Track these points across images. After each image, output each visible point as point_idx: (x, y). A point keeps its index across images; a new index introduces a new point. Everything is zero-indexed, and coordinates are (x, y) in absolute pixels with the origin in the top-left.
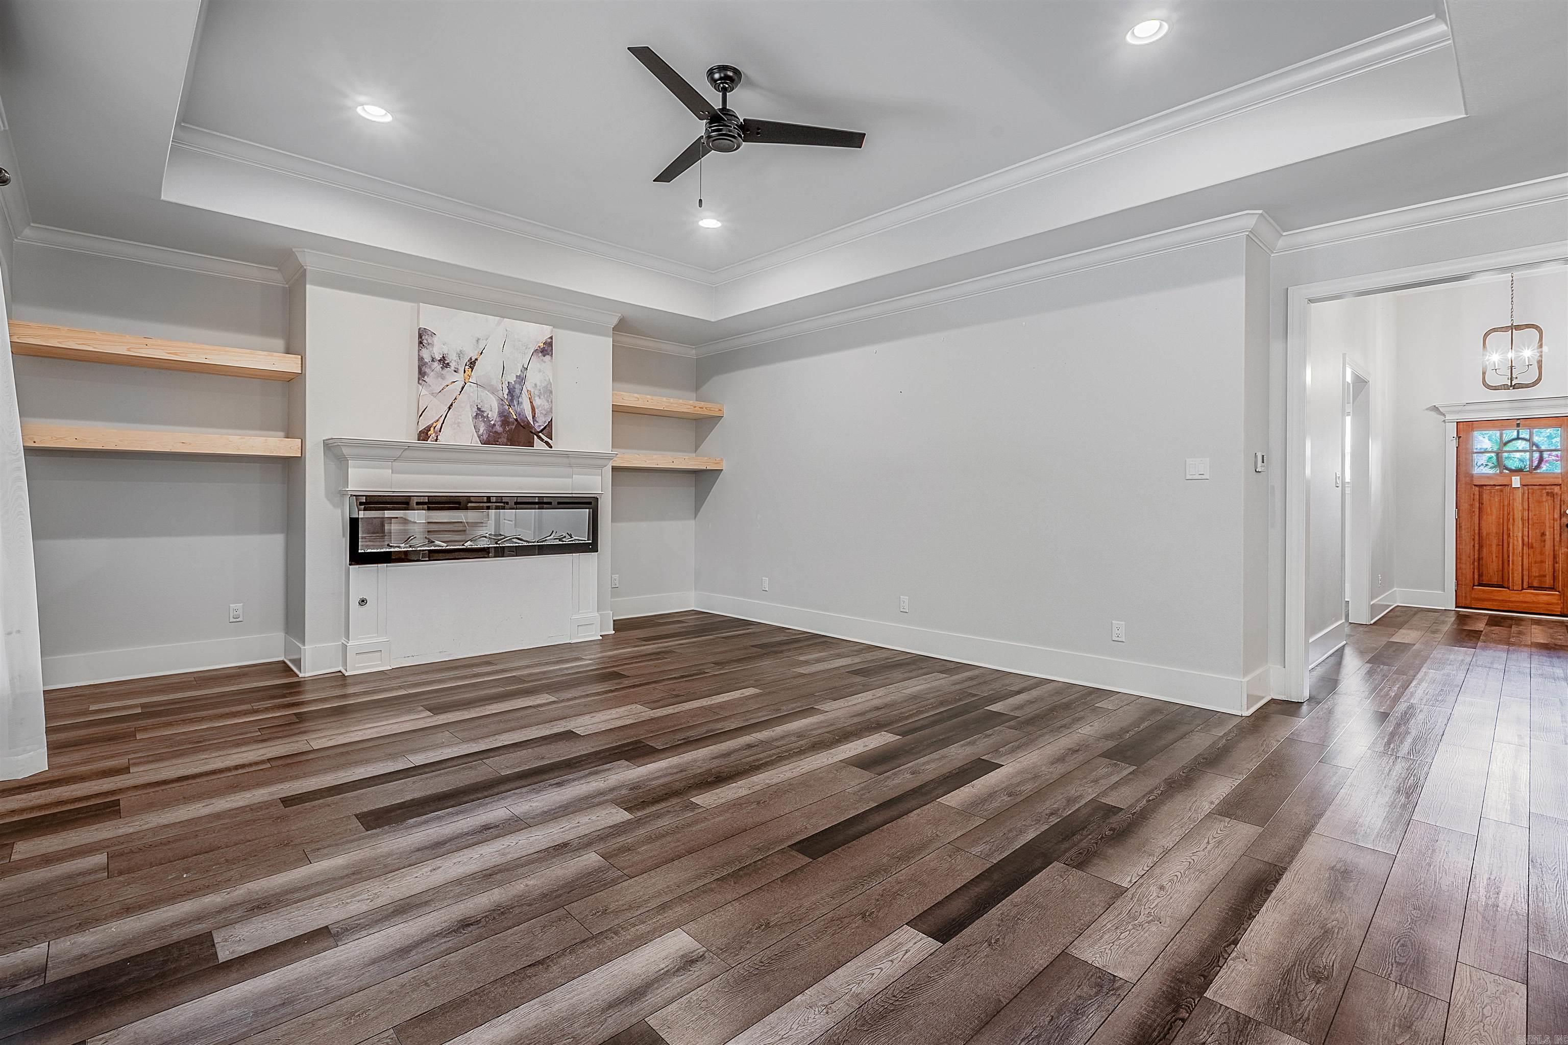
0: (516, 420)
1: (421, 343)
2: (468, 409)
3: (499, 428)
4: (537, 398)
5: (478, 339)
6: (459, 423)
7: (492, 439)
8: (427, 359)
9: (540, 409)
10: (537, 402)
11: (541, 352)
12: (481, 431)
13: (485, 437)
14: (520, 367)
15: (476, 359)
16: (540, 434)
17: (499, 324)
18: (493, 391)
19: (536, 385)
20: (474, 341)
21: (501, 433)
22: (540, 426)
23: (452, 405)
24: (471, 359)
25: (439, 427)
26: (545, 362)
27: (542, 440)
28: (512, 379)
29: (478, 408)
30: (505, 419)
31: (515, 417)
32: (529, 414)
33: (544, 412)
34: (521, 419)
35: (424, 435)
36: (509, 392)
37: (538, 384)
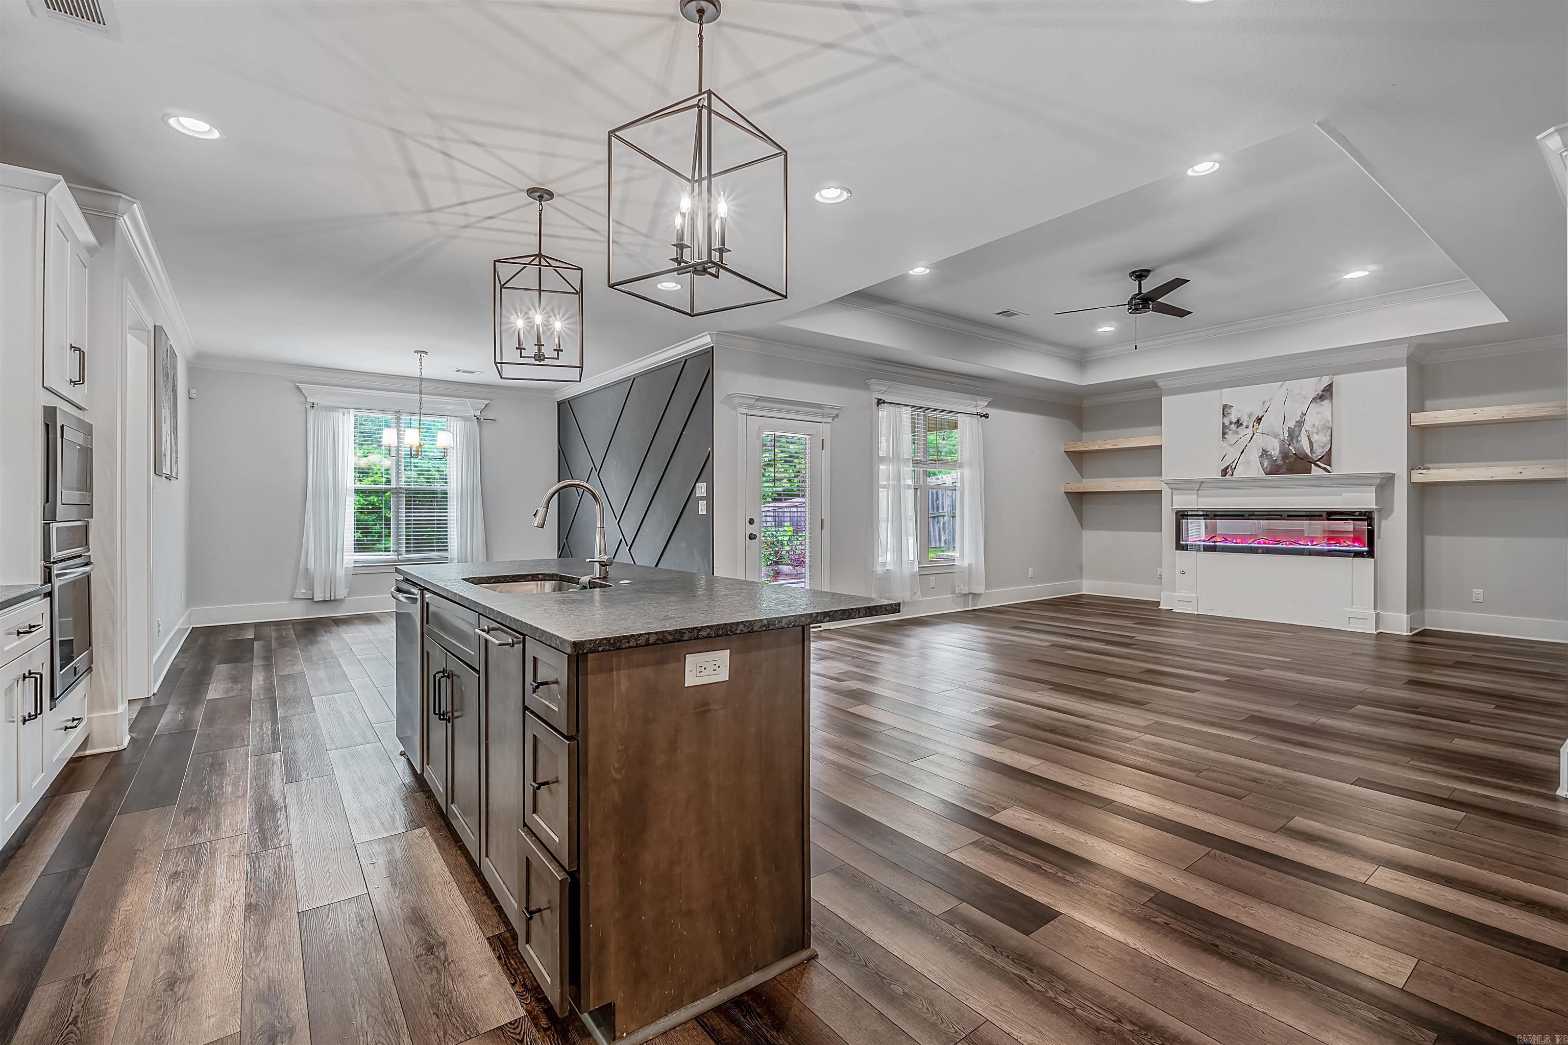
0: (1295, 454)
1: (1223, 414)
2: (1255, 451)
3: (1280, 462)
4: (1315, 435)
5: (1264, 402)
6: (1249, 462)
7: (1274, 470)
8: (1227, 423)
9: (1318, 443)
10: (1315, 438)
11: (1320, 398)
12: (1265, 466)
13: (1268, 470)
14: (1299, 414)
15: (1263, 416)
16: (1318, 462)
17: (1281, 386)
18: (1276, 436)
19: (1314, 425)
20: (1261, 403)
21: (1281, 466)
22: (1318, 456)
23: (1243, 450)
24: (1258, 416)
25: (1234, 466)
26: (1323, 405)
27: (1320, 467)
28: (1291, 424)
29: (1263, 450)
30: (1285, 455)
31: (1294, 452)
32: (1307, 449)
33: (1322, 445)
34: (1300, 453)
35: (1224, 472)
36: (1289, 434)
37: (1317, 424)
